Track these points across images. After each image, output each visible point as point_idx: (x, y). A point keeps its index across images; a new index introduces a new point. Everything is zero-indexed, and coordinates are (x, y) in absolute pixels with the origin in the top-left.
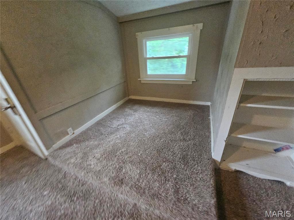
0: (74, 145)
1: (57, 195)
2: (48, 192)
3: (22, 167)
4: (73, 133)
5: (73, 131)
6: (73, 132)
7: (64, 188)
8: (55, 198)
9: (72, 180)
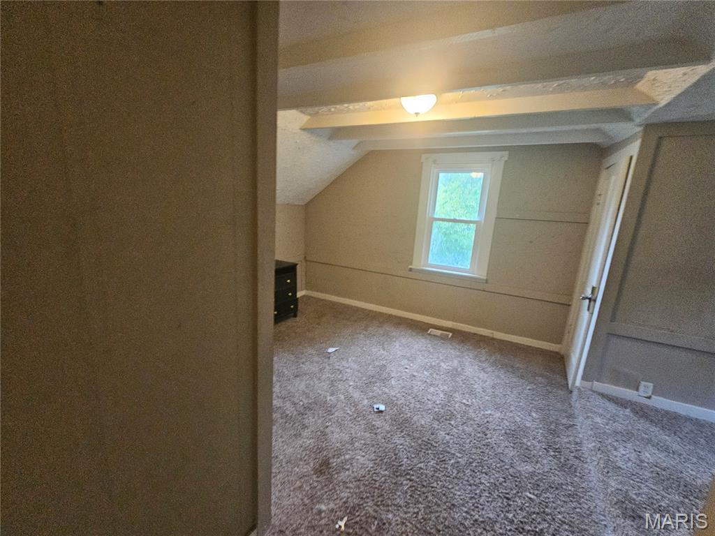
0: (628, 410)
1: (541, 428)
2: (537, 417)
3: (542, 376)
4: (649, 398)
5: (652, 394)
6: (650, 394)
7: (554, 433)
8: (536, 429)
9: (571, 439)
